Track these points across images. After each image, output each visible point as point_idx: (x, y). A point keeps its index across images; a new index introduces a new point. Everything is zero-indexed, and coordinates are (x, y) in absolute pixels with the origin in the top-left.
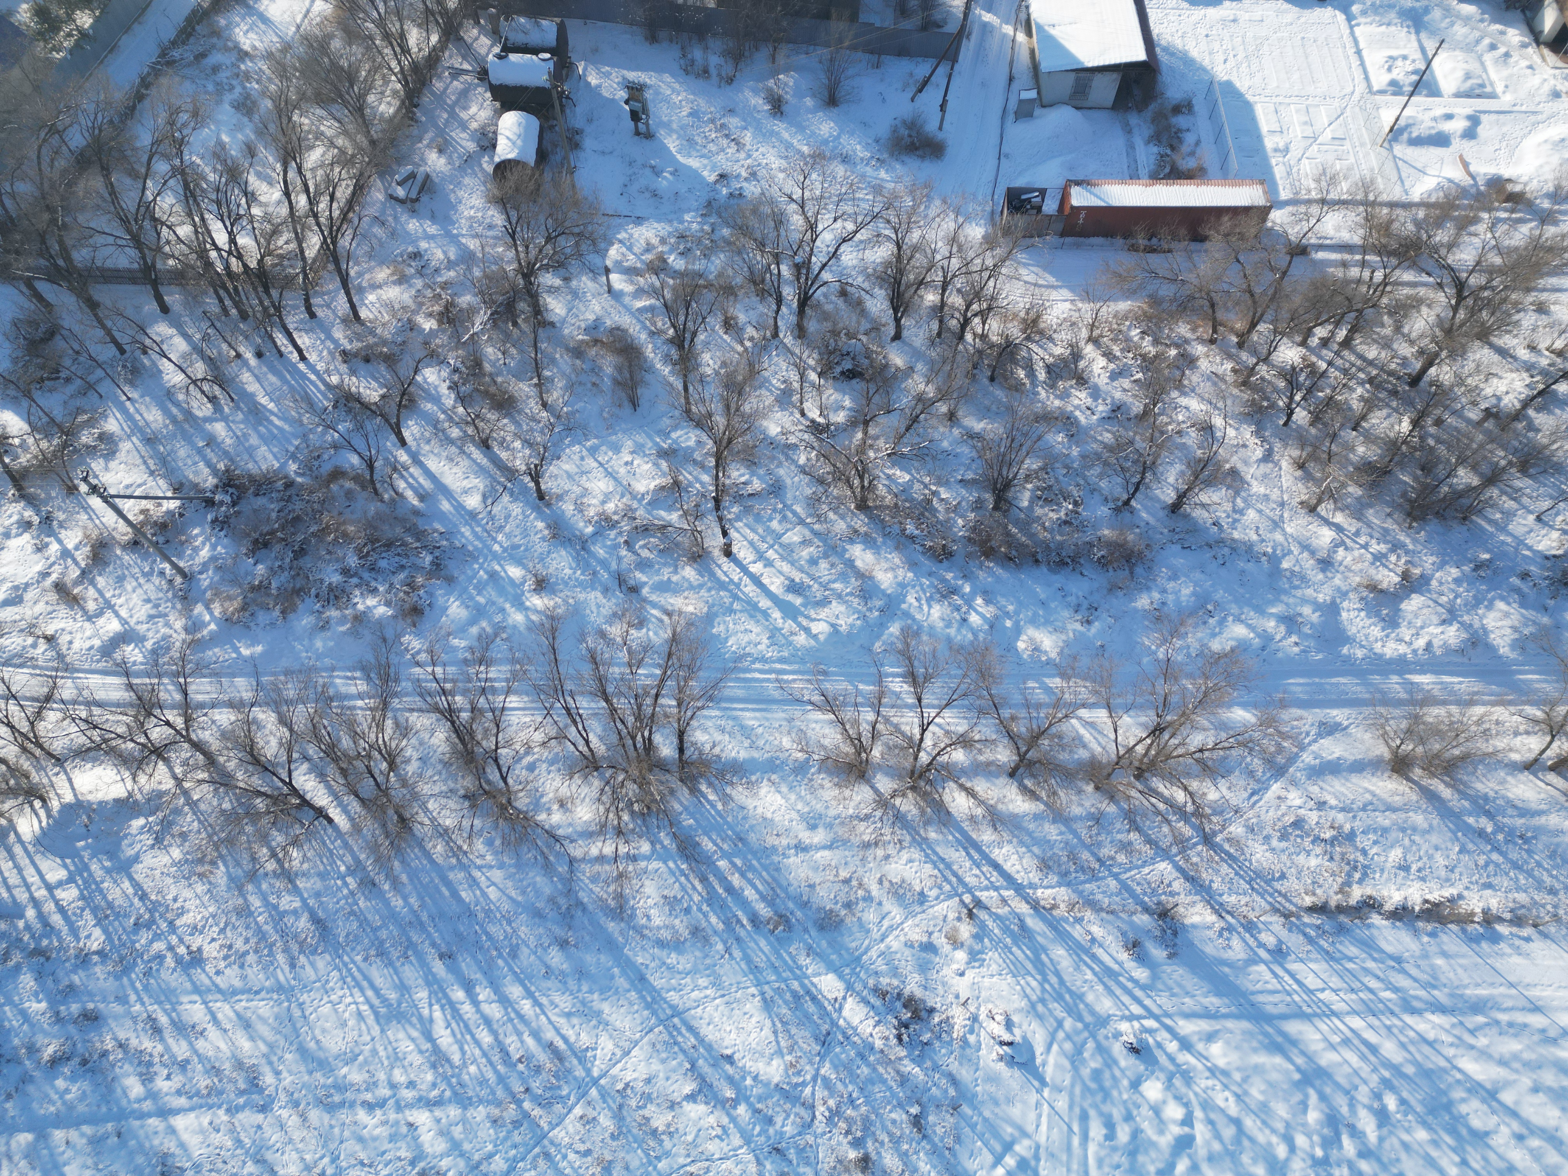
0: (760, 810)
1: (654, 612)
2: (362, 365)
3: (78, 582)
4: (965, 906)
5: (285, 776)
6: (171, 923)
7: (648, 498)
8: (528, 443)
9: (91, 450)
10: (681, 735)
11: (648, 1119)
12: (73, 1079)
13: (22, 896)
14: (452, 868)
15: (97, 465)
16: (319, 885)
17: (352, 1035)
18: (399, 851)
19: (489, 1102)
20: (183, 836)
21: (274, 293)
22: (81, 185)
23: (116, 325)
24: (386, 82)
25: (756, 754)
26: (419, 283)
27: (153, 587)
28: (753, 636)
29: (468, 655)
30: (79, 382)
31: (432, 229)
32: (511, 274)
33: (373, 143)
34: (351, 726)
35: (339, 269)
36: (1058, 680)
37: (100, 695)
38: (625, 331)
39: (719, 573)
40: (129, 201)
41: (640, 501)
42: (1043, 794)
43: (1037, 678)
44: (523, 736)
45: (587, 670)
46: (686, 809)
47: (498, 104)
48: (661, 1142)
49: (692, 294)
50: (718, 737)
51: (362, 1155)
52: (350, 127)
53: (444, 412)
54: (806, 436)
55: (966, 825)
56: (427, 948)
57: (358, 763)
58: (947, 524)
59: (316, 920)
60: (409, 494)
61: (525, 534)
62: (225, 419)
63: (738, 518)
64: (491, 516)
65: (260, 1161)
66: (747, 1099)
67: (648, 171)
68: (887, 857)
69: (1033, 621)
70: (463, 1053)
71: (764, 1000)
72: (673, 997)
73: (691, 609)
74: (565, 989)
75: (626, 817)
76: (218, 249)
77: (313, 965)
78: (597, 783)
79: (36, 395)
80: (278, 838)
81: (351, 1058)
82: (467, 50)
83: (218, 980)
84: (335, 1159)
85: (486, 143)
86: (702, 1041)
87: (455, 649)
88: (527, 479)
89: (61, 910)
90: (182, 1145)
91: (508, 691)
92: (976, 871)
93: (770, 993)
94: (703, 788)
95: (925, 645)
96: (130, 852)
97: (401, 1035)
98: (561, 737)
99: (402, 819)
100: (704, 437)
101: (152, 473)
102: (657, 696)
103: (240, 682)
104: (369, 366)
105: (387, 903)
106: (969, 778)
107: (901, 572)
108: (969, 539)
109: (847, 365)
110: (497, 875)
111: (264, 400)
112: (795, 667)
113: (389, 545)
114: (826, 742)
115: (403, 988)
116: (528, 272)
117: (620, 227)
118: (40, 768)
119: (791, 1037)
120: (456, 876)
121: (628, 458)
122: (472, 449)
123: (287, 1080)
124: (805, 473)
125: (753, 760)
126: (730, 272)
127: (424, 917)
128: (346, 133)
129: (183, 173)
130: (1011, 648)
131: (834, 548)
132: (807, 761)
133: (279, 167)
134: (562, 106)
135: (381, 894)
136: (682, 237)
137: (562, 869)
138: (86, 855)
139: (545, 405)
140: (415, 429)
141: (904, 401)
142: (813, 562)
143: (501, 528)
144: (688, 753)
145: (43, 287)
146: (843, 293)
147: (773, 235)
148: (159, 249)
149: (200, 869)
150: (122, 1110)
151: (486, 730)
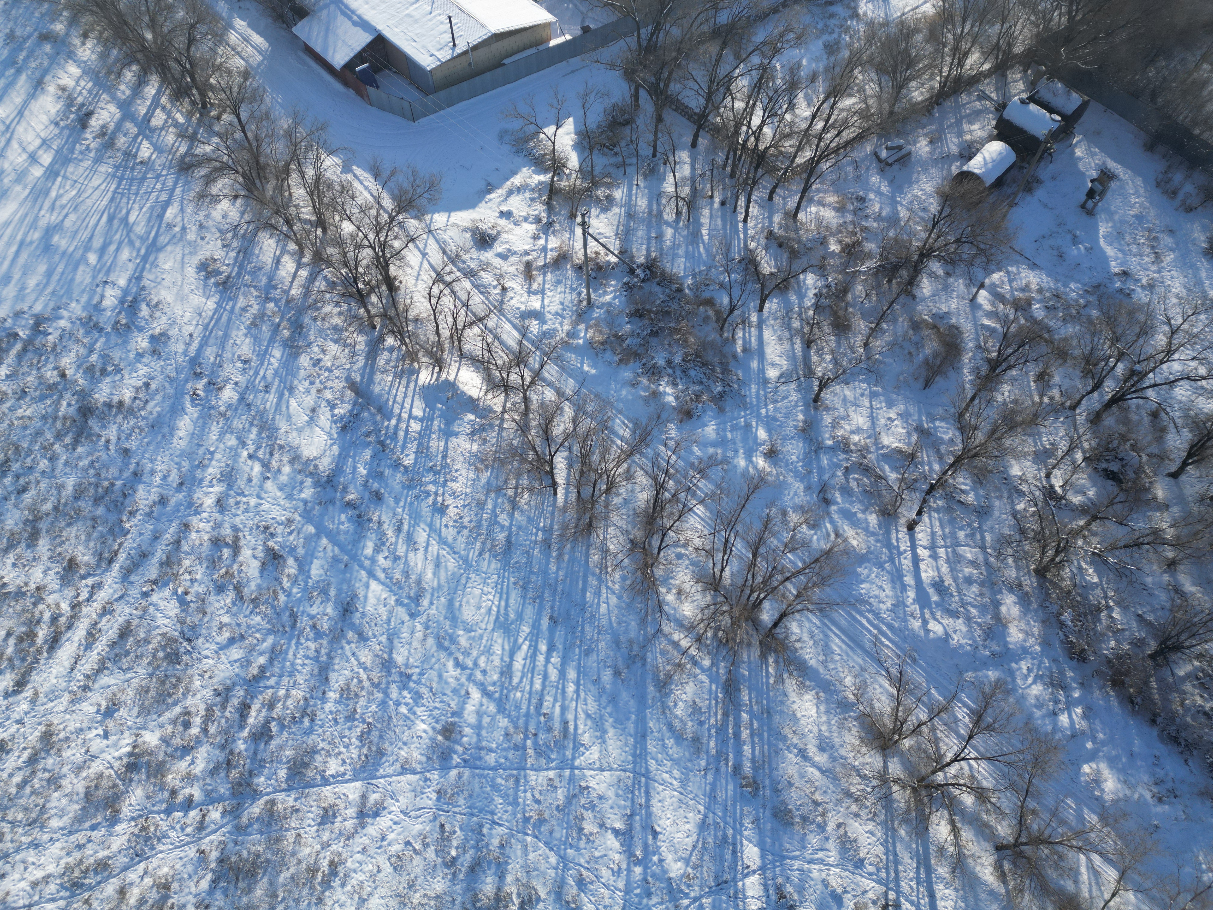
0: (795, 706)
1: (829, 526)
2: (775, 246)
3: (538, 269)
4: (886, 899)
5: (553, 450)
6: (446, 481)
7: (885, 451)
8: (835, 361)
9: (598, 201)
10: (783, 615)
11: (583, 819)
12: (349, 520)
13: (397, 411)
14: (594, 574)
15: (594, 211)
16: (524, 523)
17: (478, 618)
18: (575, 540)
19: (512, 721)
20: (485, 441)
21: (760, 172)
22: (705, 46)
23: (663, 138)
24: (932, 78)
25: (821, 670)
26: (849, 217)
27: (570, 298)
28: (882, 595)
29: (696, 462)
30: (620, 159)
31: (885, 189)
32: (913, 248)
33: (891, 113)
34: (605, 451)
35: (808, 180)
36: (1095, 818)
37: (504, 337)
38: (961, 333)
39: (893, 535)
40: (722, 71)
41: (878, 449)
42: (1012, 884)
43: (1079, 802)
44: (689, 534)
45: (757, 526)
46: (749, 662)
47: (995, 132)
48: (580, 839)
49: (1031, 340)
50: (806, 637)
51: (434, 685)
52: (885, 96)
53: (800, 307)
54: (1037, 493)
55: (932, 849)
56: (548, 606)
57: (592, 474)
58: (1101, 637)
59: (508, 540)
60: (740, 342)
61: (787, 415)
62: (676, 229)
63: (937, 510)
64: (776, 390)
65: (390, 640)
66: (646, 868)
67: (1069, 237)
68: (857, 815)
69: (1112, 762)
70: (521, 681)
71: (704, 821)
72: (652, 763)
73: (855, 543)
74: (598, 700)
75: (709, 634)
76: (749, 127)
77: (489, 562)
78: (708, 599)
79: (596, 152)
80: (525, 481)
81: (469, 630)
82: (1003, 86)
83: (444, 529)
84: (421, 674)
85: (966, 154)
86: (648, 806)
87: (692, 453)
88: (816, 383)
89: (407, 432)
90: (366, 597)
91: (702, 502)
92: (914, 884)
93: (710, 820)
94: (771, 660)
95: (1007, 705)
96: (456, 429)
97: (500, 641)
98: (710, 553)
99: (590, 525)
100: (959, 440)
101: (617, 234)
102: (788, 579)
103: (571, 382)
104: (779, 251)
105: (548, 563)
106: (963, 821)
107: (1032, 641)
108: (1109, 662)
109: (1115, 467)
110: (613, 600)
111: (704, 232)
112: (896, 639)
113: (704, 364)
114: (877, 705)
115: (520, 616)
116: (925, 254)
117: (1016, 263)
118: (451, 353)
119: (701, 859)
120: (593, 581)
121: (893, 416)
122: (798, 342)
123: (433, 611)
124: (1015, 517)
125: (816, 672)
126: (1075, 342)
127: (559, 589)
128: (879, 98)
129: (765, 70)
130: (1076, 764)
131: (993, 584)
132: (853, 705)
133: (822, 97)
134: (1041, 158)
135: (548, 556)
136: (1057, 296)
137: (651, 630)
138: (437, 413)
139: (866, 345)
140: (774, 306)
141: (1140, 525)
142: (969, 581)
143: (775, 401)
144: (778, 630)
145: (643, 94)
146: (1155, 415)
147: (1131, 338)
148: (718, 108)
149: (479, 465)
150: (356, 555)
151: (672, 514)
